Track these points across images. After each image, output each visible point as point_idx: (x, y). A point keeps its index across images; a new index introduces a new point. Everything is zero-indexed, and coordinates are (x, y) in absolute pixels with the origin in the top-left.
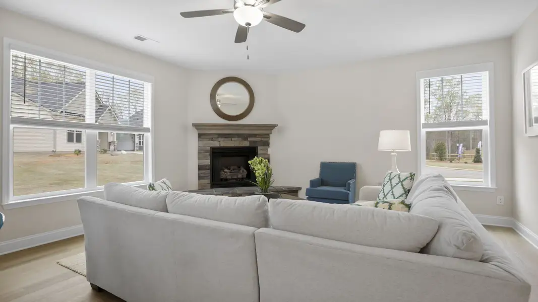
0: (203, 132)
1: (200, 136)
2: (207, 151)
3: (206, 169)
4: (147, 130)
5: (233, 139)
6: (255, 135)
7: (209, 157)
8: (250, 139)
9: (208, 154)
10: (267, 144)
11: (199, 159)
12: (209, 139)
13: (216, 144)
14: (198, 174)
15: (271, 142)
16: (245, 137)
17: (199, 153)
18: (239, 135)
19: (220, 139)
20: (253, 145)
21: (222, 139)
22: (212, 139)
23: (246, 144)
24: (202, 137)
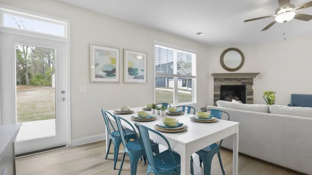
0: (217, 77)
1: (215, 79)
2: (218, 87)
3: (218, 97)
4: (194, 77)
5: (232, 81)
6: (244, 79)
7: (220, 91)
8: (242, 81)
9: (219, 89)
10: (252, 84)
11: (214, 91)
12: (220, 81)
13: (224, 84)
14: (214, 99)
15: (254, 82)
16: (239, 80)
17: (214, 88)
18: (235, 79)
19: (226, 81)
20: (243, 84)
21: (227, 81)
22: (221, 81)
23: (240, 84)
24: (216, 80)
